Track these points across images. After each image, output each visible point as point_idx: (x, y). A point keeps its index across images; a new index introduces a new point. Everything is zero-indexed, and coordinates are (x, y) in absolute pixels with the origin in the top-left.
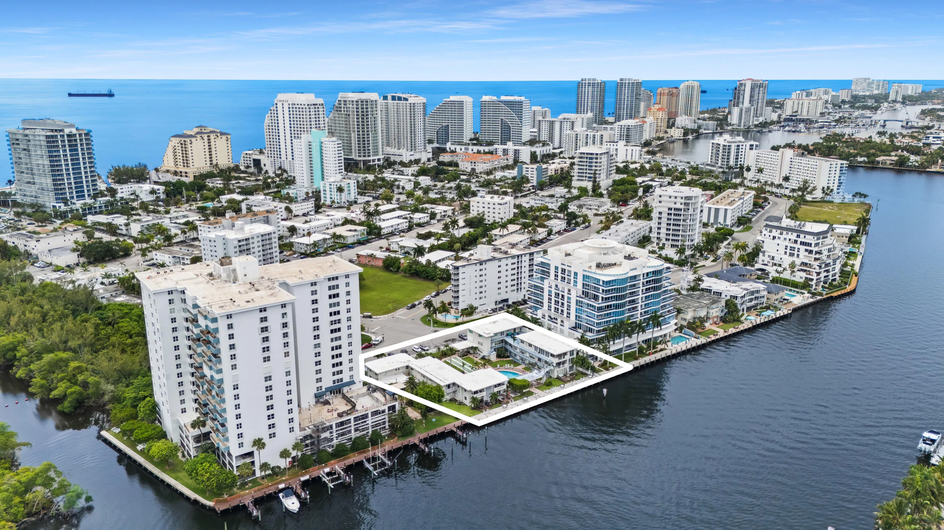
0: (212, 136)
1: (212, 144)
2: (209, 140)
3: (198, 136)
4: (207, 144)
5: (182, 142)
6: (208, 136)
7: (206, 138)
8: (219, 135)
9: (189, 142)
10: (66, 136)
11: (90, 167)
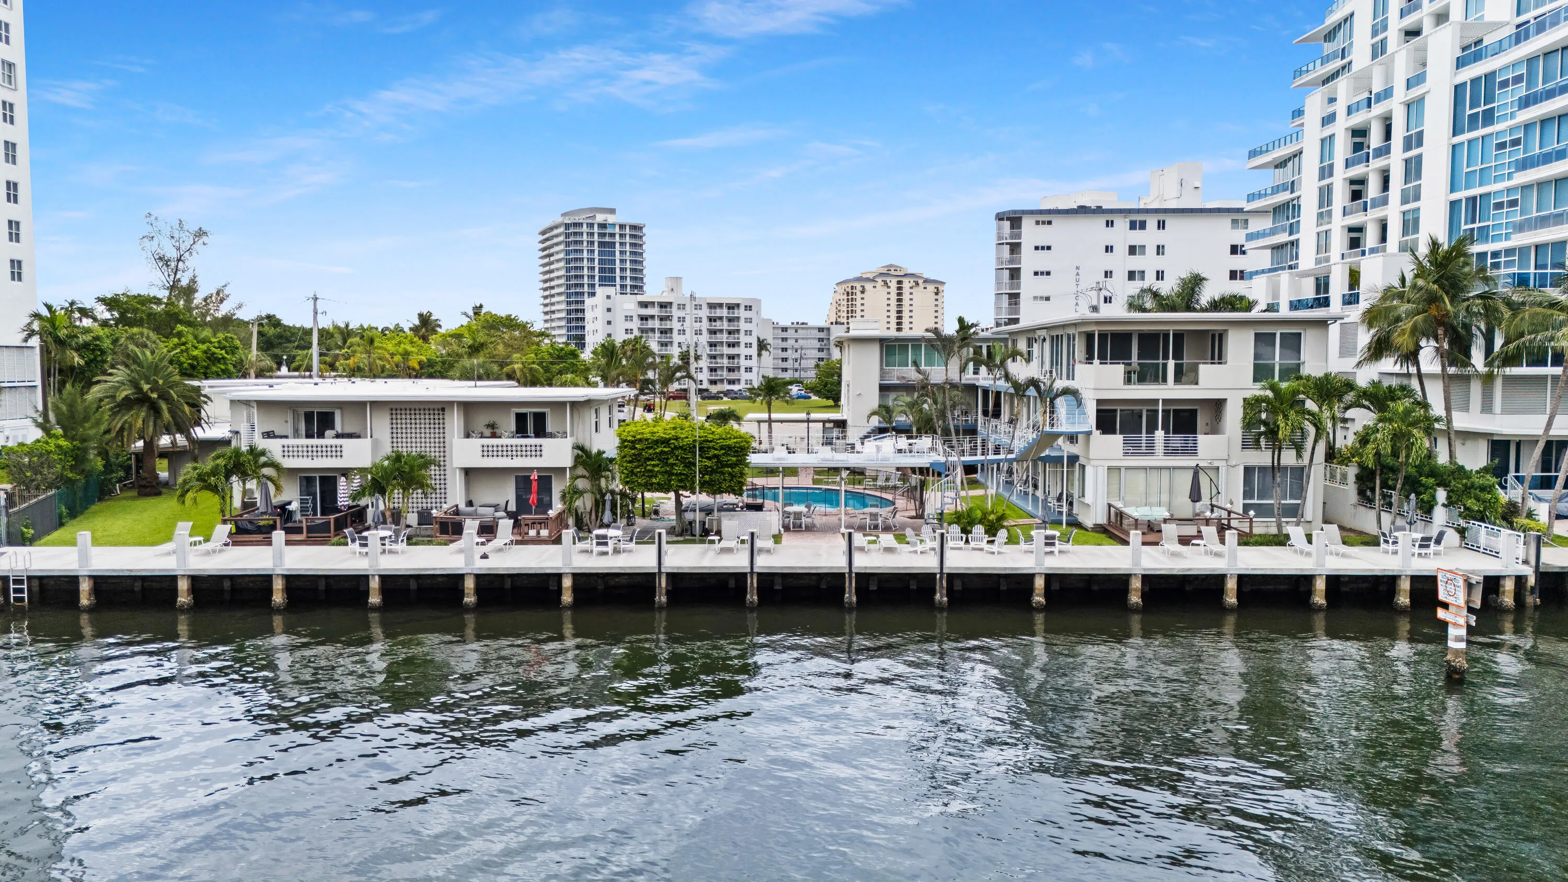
0: (906, 284)
1: (906, 297)
2: (899, 288)
3: (879, 280)
4: (894, 297)
5: (849, 290)
6: (900, 282)
7: (893, 284)
8: (920, 281)
9: (859, 288)
10: (596, 227)
11: (632, 270)
